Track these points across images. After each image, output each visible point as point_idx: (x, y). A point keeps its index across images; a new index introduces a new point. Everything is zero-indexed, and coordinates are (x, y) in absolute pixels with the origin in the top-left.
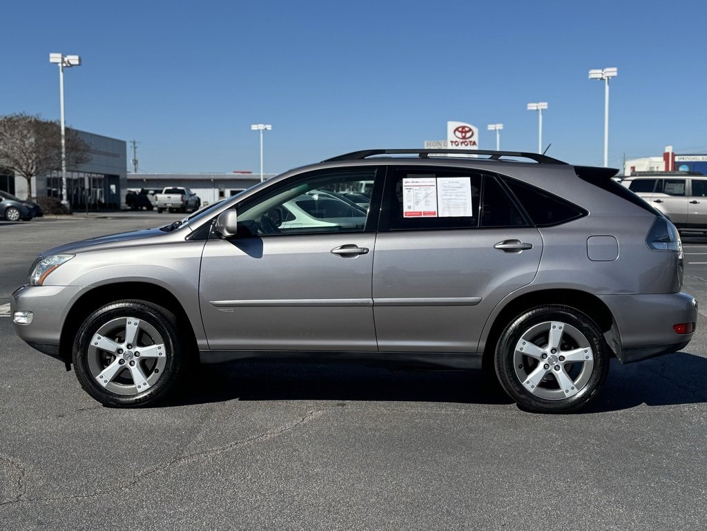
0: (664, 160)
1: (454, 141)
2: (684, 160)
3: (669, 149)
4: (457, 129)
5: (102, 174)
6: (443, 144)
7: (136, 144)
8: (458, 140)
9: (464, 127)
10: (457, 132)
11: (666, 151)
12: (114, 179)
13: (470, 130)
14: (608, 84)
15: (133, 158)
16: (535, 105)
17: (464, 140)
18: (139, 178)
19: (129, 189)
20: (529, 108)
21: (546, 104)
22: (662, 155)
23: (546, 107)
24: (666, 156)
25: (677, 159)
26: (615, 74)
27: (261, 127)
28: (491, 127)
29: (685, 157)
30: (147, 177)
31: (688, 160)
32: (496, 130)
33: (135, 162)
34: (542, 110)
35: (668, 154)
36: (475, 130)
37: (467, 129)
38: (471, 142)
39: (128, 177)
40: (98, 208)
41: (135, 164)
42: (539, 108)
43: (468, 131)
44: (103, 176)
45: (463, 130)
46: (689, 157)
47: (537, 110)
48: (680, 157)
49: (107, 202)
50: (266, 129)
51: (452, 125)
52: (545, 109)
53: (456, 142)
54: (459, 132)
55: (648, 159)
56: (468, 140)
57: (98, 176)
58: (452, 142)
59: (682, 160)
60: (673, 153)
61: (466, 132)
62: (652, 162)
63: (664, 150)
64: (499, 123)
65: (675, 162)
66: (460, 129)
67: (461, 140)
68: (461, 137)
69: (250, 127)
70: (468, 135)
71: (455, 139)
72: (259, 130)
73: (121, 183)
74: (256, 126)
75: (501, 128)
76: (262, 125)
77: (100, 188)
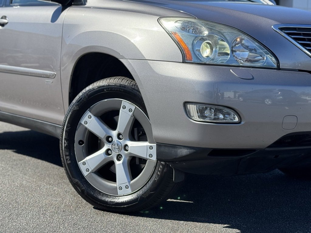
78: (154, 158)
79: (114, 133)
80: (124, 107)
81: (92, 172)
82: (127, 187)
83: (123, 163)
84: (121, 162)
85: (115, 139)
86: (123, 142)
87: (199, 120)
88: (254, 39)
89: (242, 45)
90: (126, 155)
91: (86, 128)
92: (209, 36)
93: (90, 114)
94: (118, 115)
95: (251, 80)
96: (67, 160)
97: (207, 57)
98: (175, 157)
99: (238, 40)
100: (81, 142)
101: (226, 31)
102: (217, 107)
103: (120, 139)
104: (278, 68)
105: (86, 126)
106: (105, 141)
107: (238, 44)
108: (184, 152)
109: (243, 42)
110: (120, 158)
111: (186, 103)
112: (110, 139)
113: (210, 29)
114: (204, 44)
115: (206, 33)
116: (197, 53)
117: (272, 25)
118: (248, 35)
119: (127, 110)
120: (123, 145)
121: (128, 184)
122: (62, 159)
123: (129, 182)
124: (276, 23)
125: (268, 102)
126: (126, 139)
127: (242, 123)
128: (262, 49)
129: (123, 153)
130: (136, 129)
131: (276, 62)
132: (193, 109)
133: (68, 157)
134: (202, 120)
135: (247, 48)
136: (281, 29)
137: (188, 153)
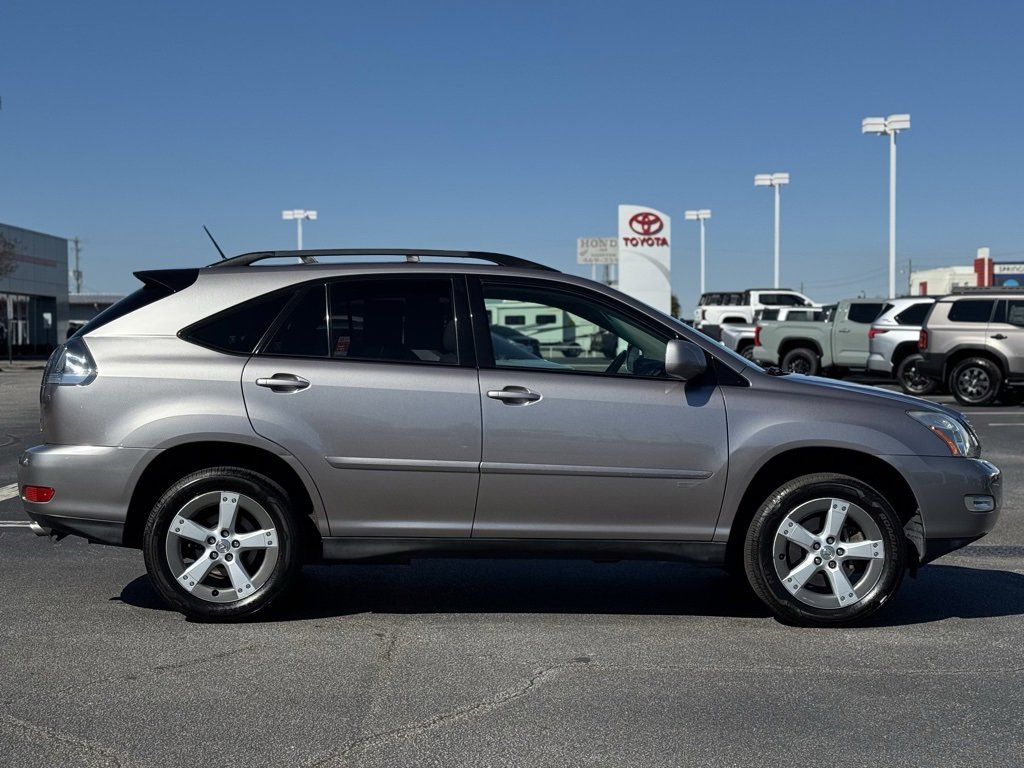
0: (976, 271)
1: (630, 237)
2: (1009, 272)
3: (984, 253)
4: (634, 218)
5: (26, 295)
6: (608, 243)
7: (80, 246)
8: (637, 236)
9: (646, 215)
10: (635, 224)
11: (980, 256)
12: (48, 303)
13: (657, 219)
14: (895, 142)
15: (75, 268)
16: (768, 177)
17: (647, 237)
18: (86, 301)
19: (71, 321)
20: (757, 183)
21: (786, 175)
22: (973, 262)
23: (786, 181)
24: (979, 265)
25: (997, 270)
26: (907, 125)
27: (299, 214)
28: (691, 215)
29: (1011, 266)
30: (99, 301)
31: (1015, 272)
32: (698, 219)
33: (78, 275)
34: (780, 185)
35: (982, 260)
36: (665, 219)
37: (652, 218)
38: (658, 239)
39: (71, 301)
40: (19, 354)
41: (77, 279)
42: (774, 182)
43: (654, 222)
44: (28, 298)
45: (644, 220)
46: (1018, 266)
47: (772, 185)
48: (1002, 266)
49: (36, 344)
50: (307, 218)
51: (626, 212)
52: (784, 185)
53: (634, 239)
54: (639, 222)
55: (947, 269)
56: (653, 237)
57: (20, 298)
58: (626, 240)
59: (1006, 272)
60: (990, 260)
61: (651, 223)
62: (955, 274)
63: (976, 254)
64: (705, 208)
65: (994, 275)
66: (640, 218)
67: (642, 237)
68: (641, 230)
69: (281, 215)
70: (654, 227)
71: (632, 235)
72: (295, 220)
73: (58, 309)
74: (290, 212)
75: (708, 216)
76: (302, 212)
77: (23, 319)
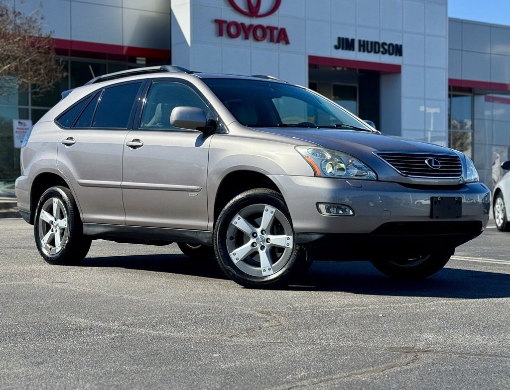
78: (291, 246)
79: (259, 230)
80: (267, 210)
81: (241, 260)
82: (269, 269)
83: (266, 252)
84: (265, 251)
85: (259, 234)
86: (266, 236)
87: (327, 214)
88: (361, 161)
89: (353, 164)
90: (268, 246)
91: (236, 227)
92: (331, 159)
93: (239, 216)
94: (262, 216)
95: (360, 188)
96: (220, 252)
97: (331, 173)
98: (309, 241)
99: (350, 161)
100: (231, 238)
101: (342, 156)
102: (338, 205)
103: (263, 234)
104: (377, 180)
105: (236, 225)
106: (251, 236)
107: (350, 164)
108: (317, 237)
109: (354, 162)
110: (263, 248)
111: (318, 204)
112: (255, 235)
113: (332, 154)
114: (328, 164)
115: (329, 157)
116: (324, 170)
117: (373, 151)
118: (357, 158)
119: (269, 212)
120: (266, 239)
121: (270, 267)
122: (216, 252)
123: (271, 266)
124: (375, 150)
125: (371, 204)
126: (267, 234)
127: (355, 215)
128: (366, 167)
129: (266, 244)
130: (275, 227)
131: (375, 176)
132: (322, 207)
133: (221, 250)
134: (329, 214)
135: (355, 166)
136: (378, 154)
137: (319, 237)
